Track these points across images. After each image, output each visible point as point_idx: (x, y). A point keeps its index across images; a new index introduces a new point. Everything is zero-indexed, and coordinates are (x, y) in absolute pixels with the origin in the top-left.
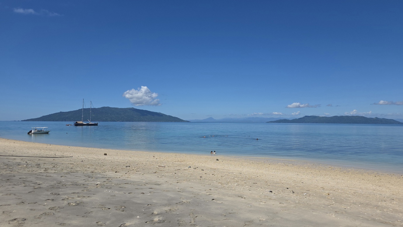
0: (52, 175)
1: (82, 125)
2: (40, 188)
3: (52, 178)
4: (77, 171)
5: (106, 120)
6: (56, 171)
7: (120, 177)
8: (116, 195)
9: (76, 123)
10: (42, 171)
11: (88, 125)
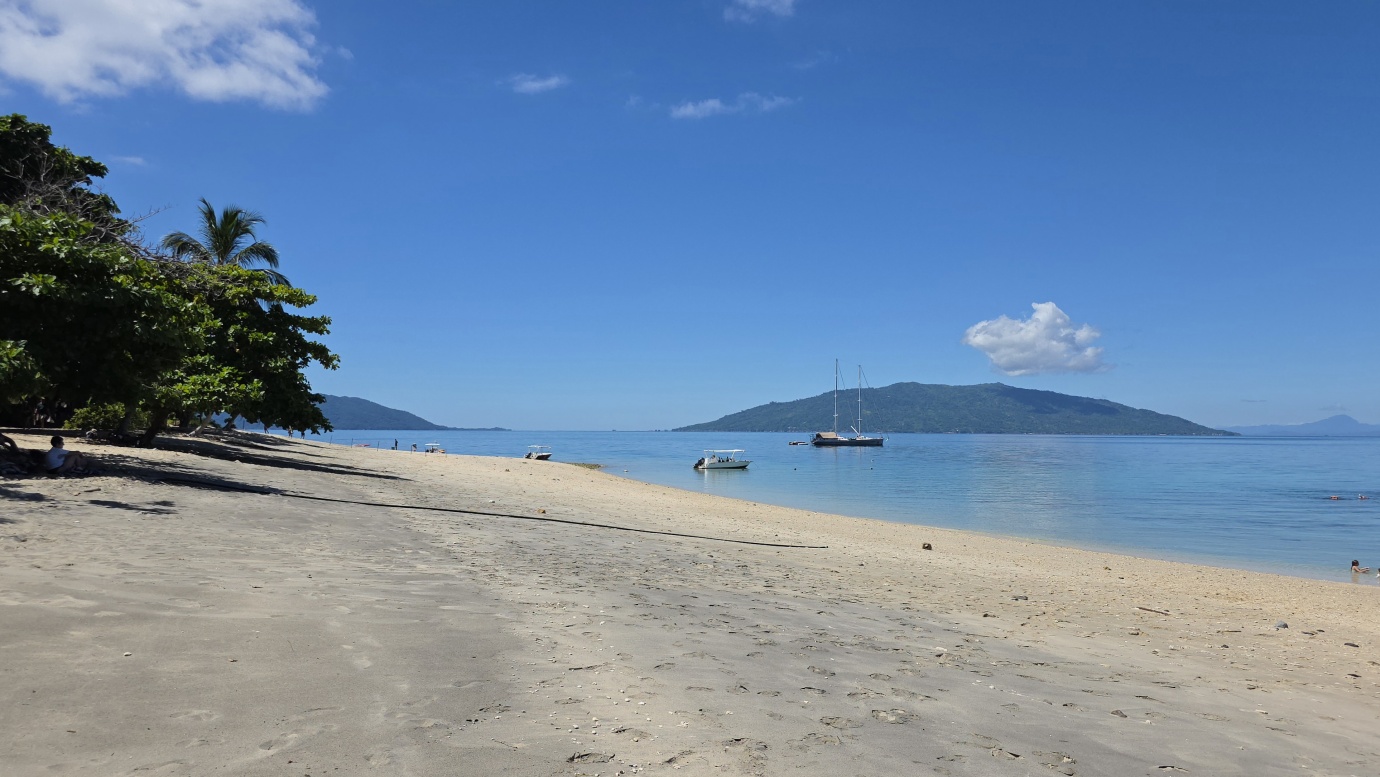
0: (792, 604)
1: (835, 443)
2: (772, 644)
3: (794, 614)
4: (858, 600)
5: (908, 429)
6: (798, 593)
7: (1008, 635)
8: (1021, 706)
9: (818, 436)
10: (760, 588)
11: (853, 443)
